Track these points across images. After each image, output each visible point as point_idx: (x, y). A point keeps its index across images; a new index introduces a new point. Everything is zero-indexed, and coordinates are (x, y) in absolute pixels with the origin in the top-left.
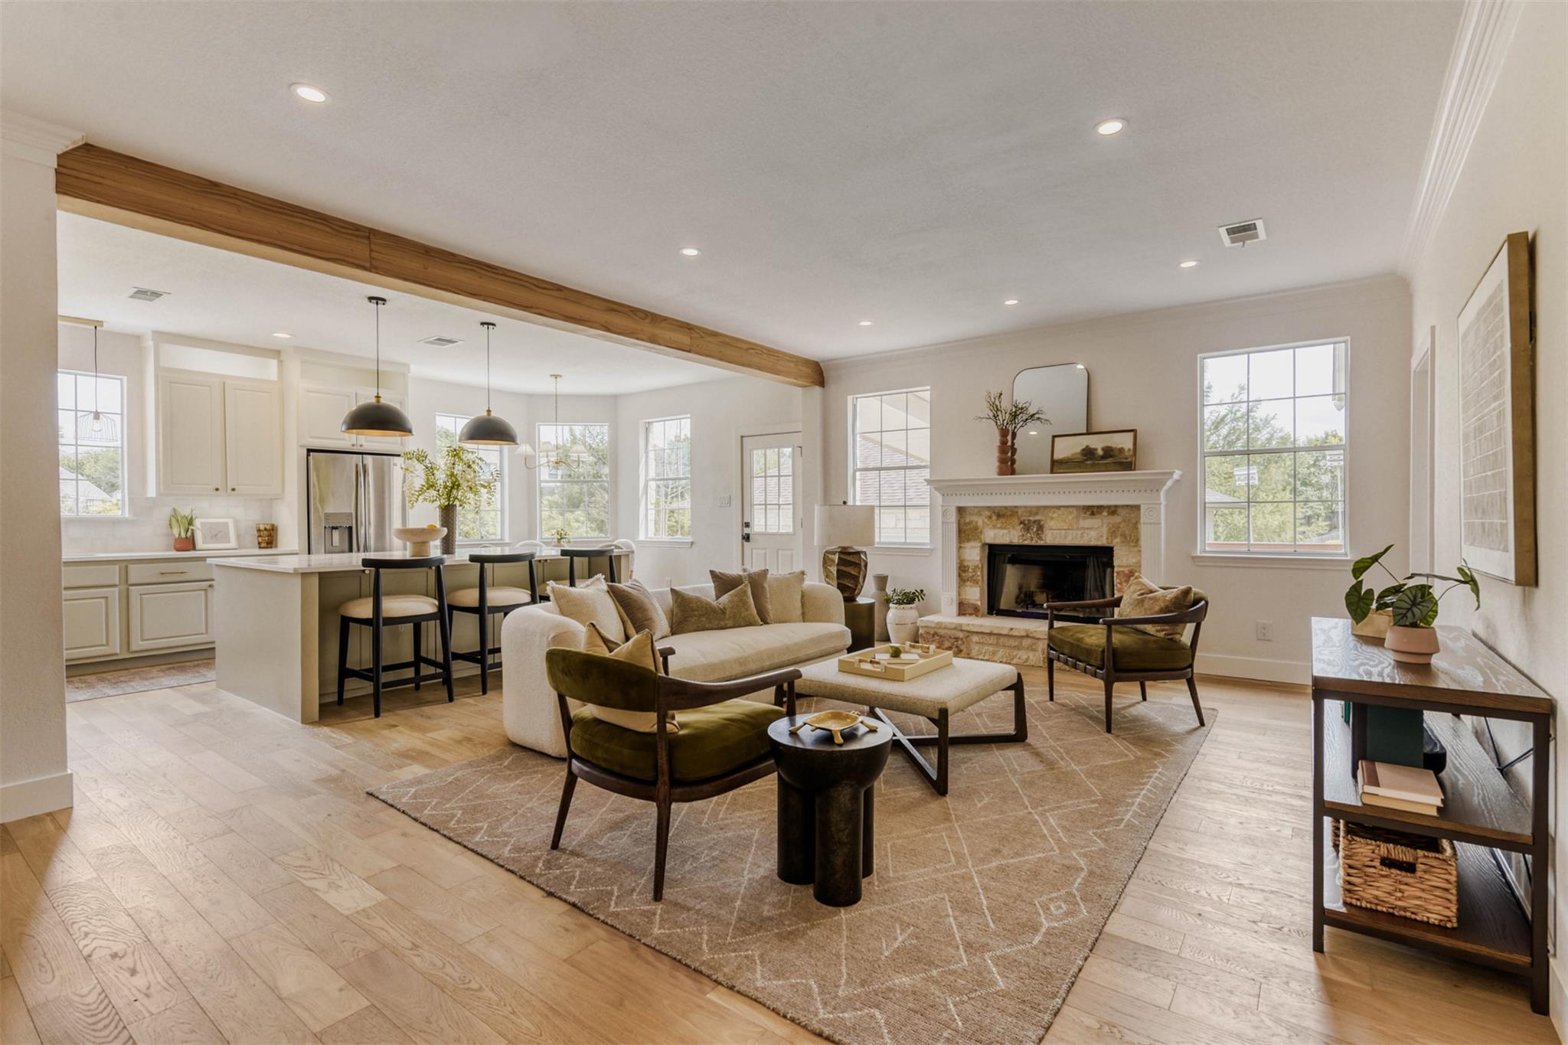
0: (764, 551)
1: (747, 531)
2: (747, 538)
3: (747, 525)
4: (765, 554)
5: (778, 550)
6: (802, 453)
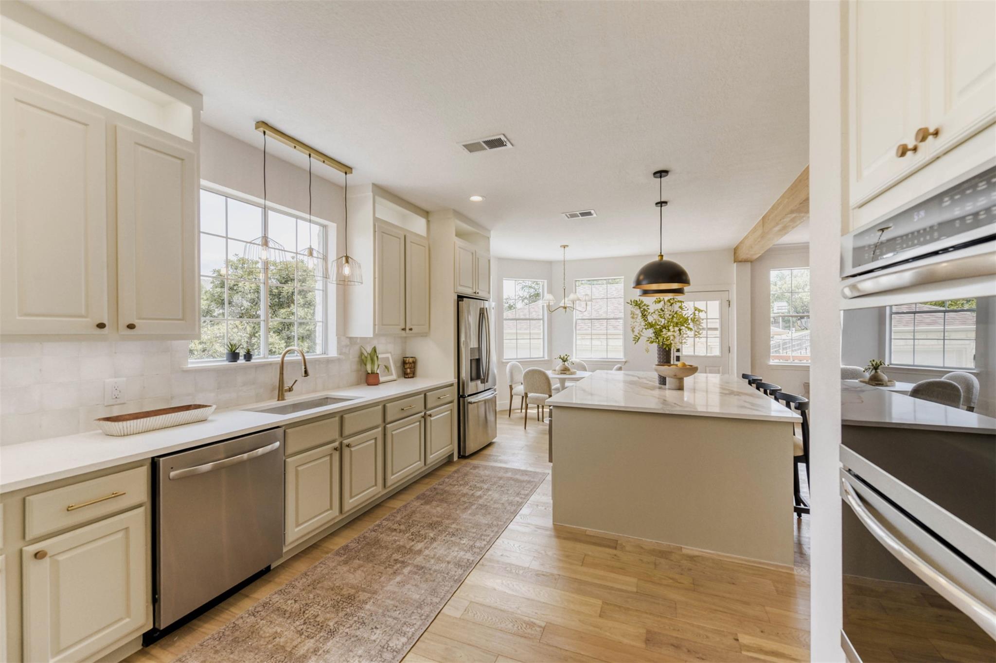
6: (729, 305)
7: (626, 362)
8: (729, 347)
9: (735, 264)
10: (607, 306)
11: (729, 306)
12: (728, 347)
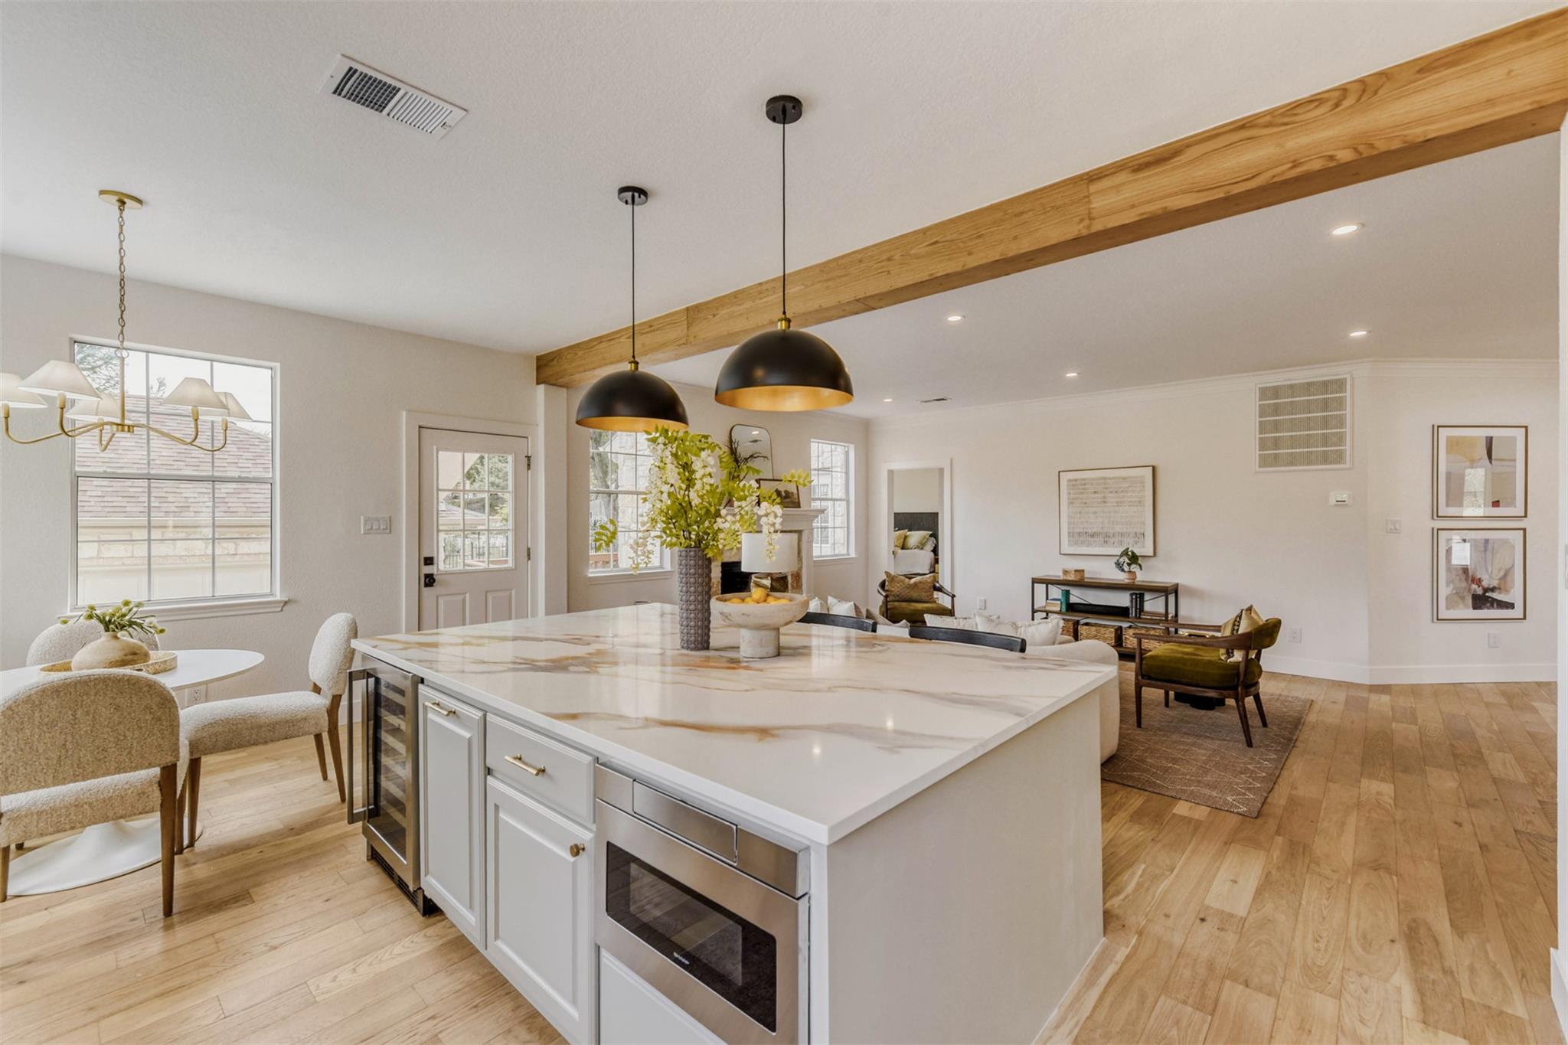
0: (461, 597)
1: (427, 570)
2: (430, 581)
3: (429, 561)
4: (464, 601)
5: (486, 592)
6: (529, 465)
7: (286, 603)
8: (529, 550)
9: (542, 386)
10: (213, 436)
11: (529, 468)
12: (526, 549)
